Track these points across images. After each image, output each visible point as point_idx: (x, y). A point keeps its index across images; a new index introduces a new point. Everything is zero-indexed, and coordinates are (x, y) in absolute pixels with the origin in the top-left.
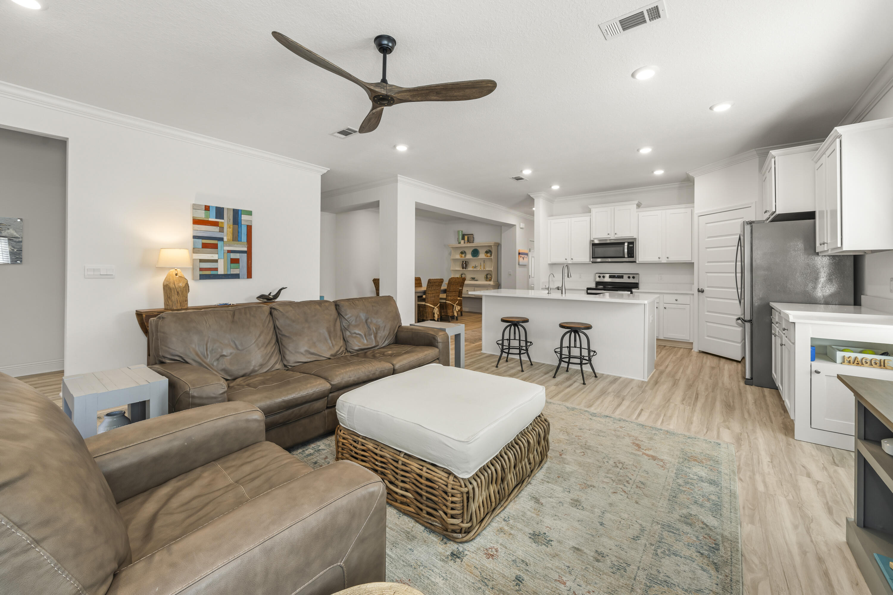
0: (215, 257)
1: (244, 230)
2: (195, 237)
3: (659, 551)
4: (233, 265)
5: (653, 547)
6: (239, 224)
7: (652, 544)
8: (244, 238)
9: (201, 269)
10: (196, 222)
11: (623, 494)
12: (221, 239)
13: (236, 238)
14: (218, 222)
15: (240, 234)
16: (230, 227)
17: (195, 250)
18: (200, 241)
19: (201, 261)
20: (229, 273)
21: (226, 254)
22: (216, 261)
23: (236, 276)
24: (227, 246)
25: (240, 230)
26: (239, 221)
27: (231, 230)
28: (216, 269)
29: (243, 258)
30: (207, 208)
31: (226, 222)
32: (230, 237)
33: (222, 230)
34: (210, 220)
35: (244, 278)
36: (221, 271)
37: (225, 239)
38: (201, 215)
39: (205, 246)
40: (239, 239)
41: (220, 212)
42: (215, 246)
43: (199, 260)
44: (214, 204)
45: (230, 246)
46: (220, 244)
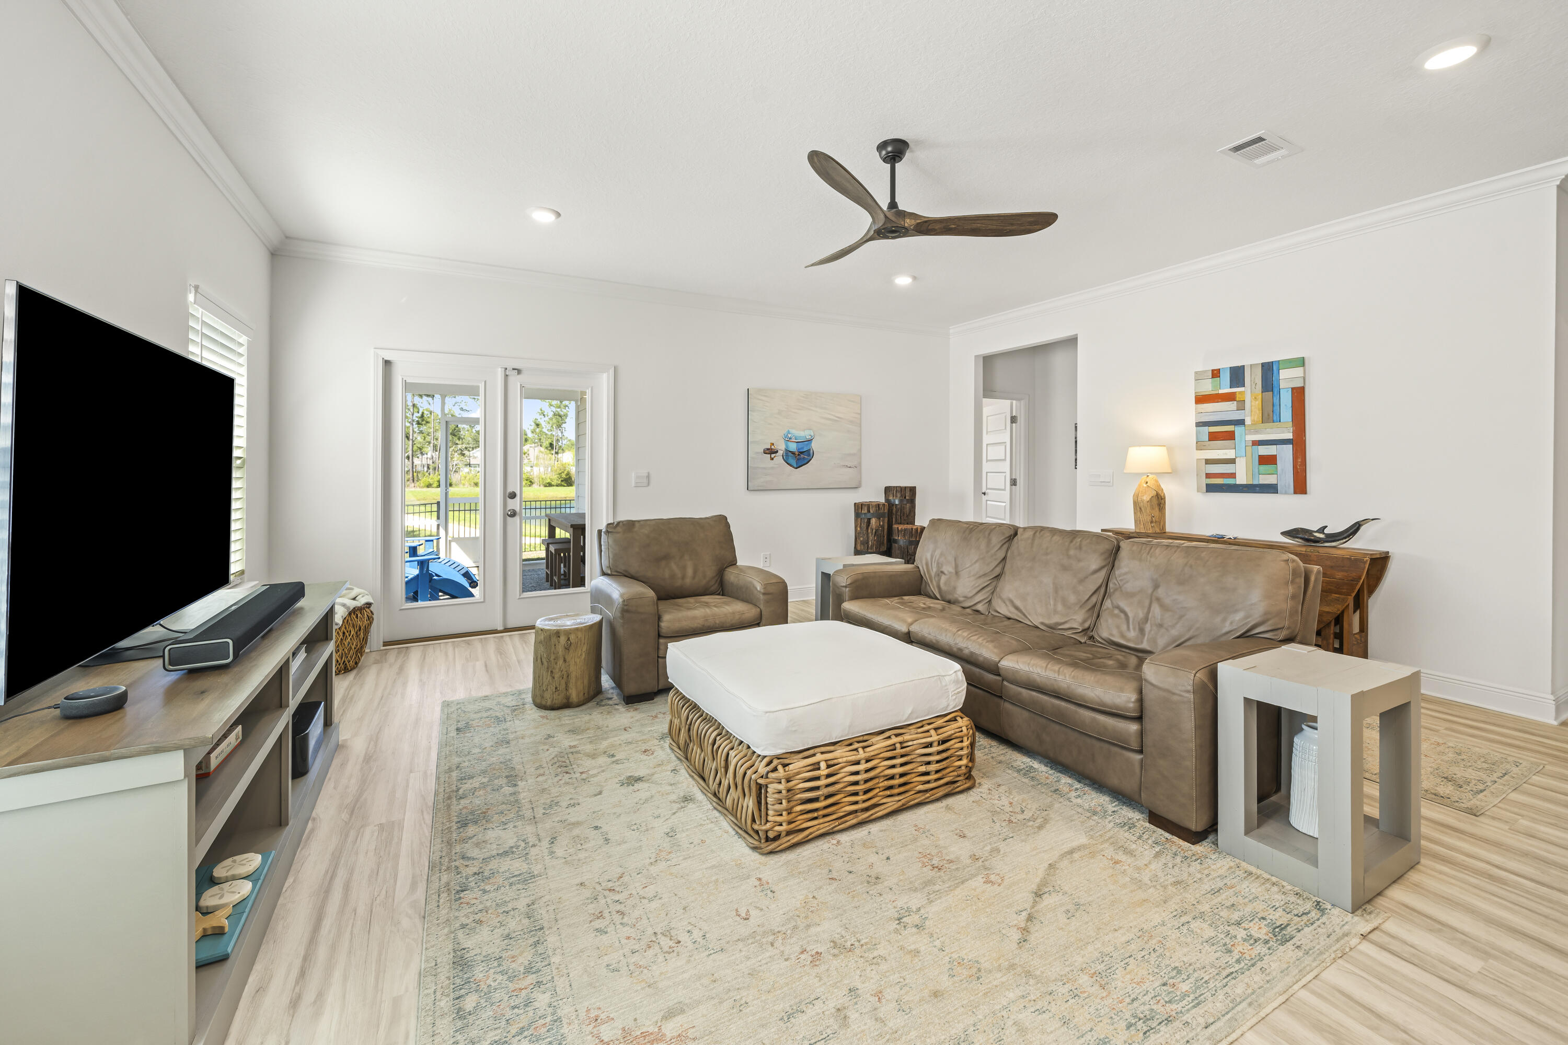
0: (1230, 454)
1: (1286, 399)
2: (1199, 424)
3: (523, 845)
4: (1263, 468)
5: (531, 844)
6: (1275, 390)
7: (534, 846)
8: (1286, 414)
9: (1208, 476)
10: (1201, 399)
11: (610, 885)
12: (1241, 422)
13: (1269, 416)
14: (1234, 393)
15: (1276, 408)
16: (1255, 398)
17: (1200, 446)
18: (1206, 430)
19: (1208, 462)
20: (1256, 482)
21: (1249, 449)
22: (1232, 461)
23: (1271, 489)
24: (1251, 433)
25: (1276, 401)
26: (1275, 383)
27: (1259, 403)
28: (1233, 475)
29: (1285, 454)
30: (1216, 374)
31: (1251, 390)
32: (1258, 416)
33: (1241, 406)
34: (1221, 391)
35: (1286, 493)
36: (1241, 479)
37: (1248, 421)
38: (1208, 387)
39: (1213, 437)
40: (1275, 418)
41: (1237, 376)
42: (1230, 436)
43: (1204, 461)
44: (1225, 364)
45: (1257, 432)
46: (1238, 430)
